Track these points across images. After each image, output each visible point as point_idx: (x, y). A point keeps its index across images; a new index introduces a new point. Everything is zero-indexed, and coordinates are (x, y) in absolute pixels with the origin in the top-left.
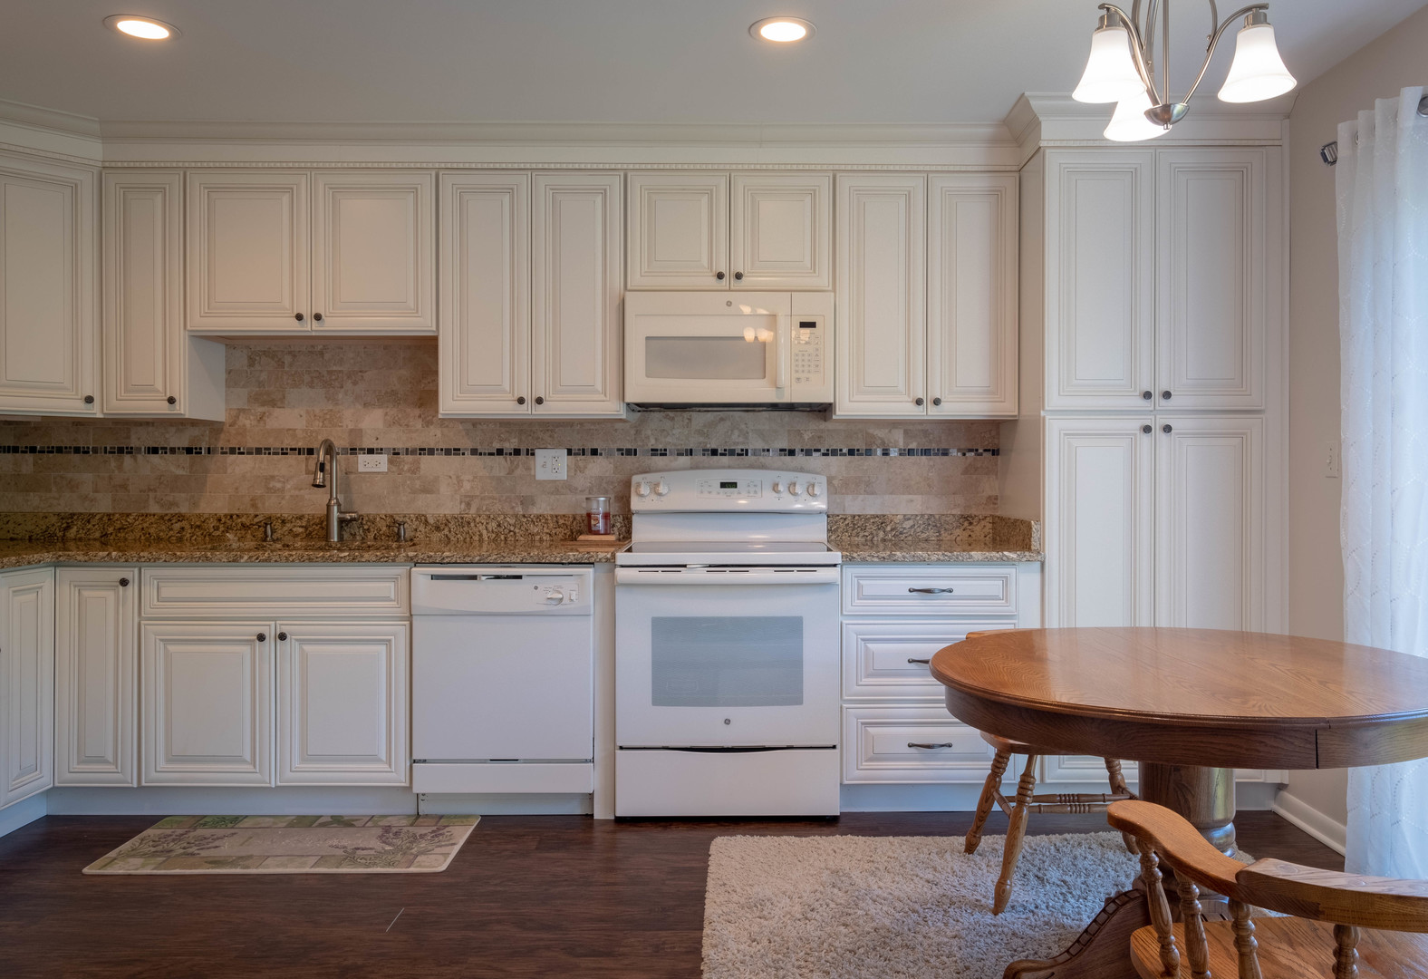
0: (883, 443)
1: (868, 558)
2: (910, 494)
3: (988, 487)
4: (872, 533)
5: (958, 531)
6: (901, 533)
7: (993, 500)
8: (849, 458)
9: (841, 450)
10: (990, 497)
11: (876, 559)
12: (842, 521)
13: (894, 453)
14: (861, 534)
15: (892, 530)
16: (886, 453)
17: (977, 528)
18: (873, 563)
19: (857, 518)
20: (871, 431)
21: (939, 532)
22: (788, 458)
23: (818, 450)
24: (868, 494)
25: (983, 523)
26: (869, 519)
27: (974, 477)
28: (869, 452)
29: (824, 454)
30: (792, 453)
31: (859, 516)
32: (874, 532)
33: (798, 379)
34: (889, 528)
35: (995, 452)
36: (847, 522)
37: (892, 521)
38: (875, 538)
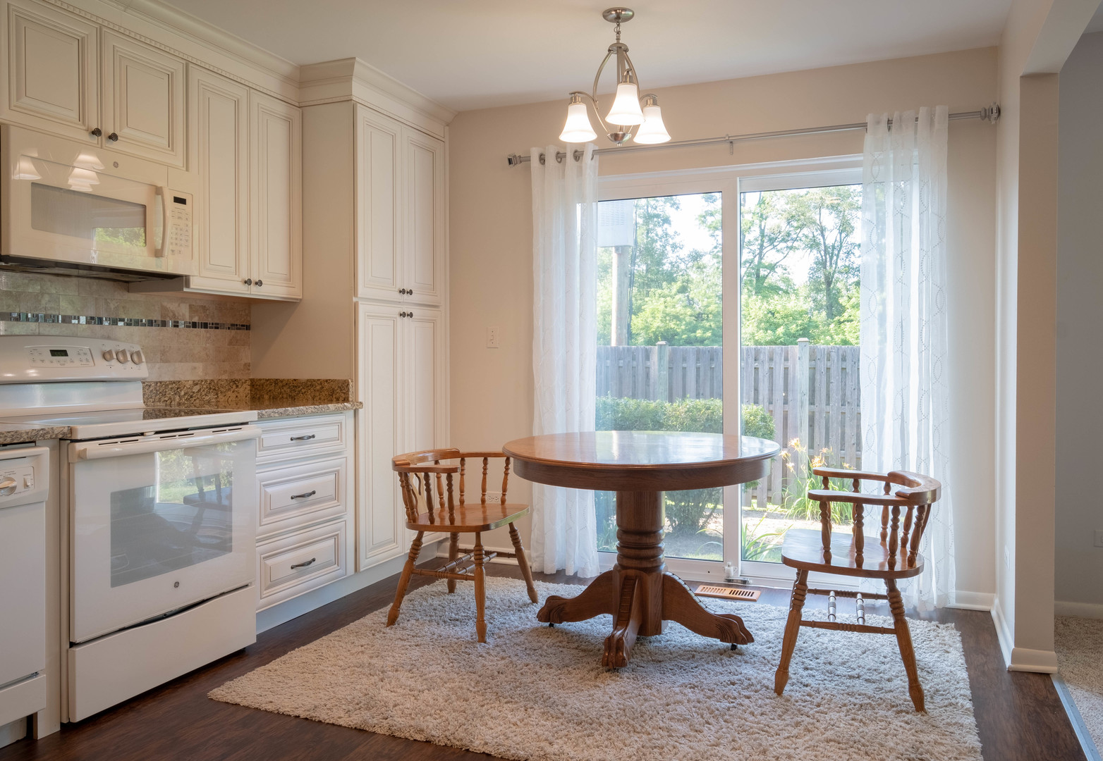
0: (174, 315)
1: (272, 415)
2: (194, 362)
3: (246, 356)
4: (170, 398)
5: (229, 393)
6: (191, 397)
7: (247, 366)
8: (148, 328)
9: (142, 321)
10: (245, 364)
11: (277, 415)
12: (147, 387)
13: (181, 326)
14: (163, 399)
15: (185, 394)
16: (176, 326)
17: (241, 390)
18: (275, 418)
19: (159, 384)
20: (165, 304)
21: (217, 394)
22: (97, 327)
23: (122, 320)
24: (163, 362)
25: (245, 385)
26: (168, 385)
27: (236, 347)
28: (164, 324)
29: (128, 324)
30: (100, 321)
31: (161, 382)
32: (172, 397)
33: (173, 251)
34: (182, 393)
35: (248, 328)
36: (151, 389)
37: (185, 386)
38: (173, 403)
